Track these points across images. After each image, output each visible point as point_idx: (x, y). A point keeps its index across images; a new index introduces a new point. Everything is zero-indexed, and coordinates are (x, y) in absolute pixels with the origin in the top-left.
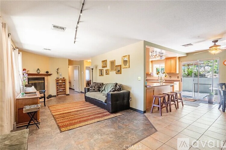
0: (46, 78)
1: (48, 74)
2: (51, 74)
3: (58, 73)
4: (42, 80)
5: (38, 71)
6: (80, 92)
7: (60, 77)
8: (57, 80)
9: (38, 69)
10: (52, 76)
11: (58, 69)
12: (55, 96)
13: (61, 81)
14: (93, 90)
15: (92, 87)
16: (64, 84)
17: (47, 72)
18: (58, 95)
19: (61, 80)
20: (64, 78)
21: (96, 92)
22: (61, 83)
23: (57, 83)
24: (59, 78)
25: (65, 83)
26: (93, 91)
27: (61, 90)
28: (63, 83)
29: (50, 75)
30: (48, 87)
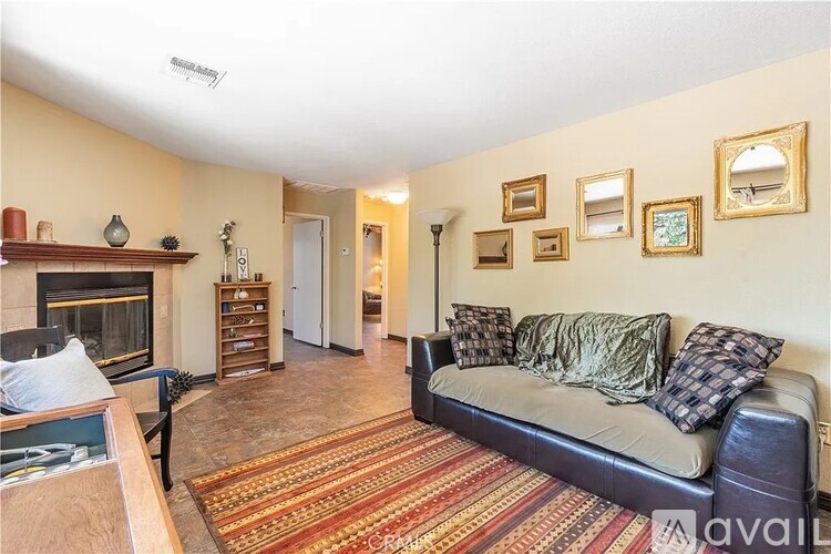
0: (160, 275)
1: (172, 254)
2: (192, 256)
3: (227, 248)
4: (138, 290)
5: (117, 234)
6: (327, 345)
7: (242, 273)
8: (224, 289)
9: (116, 222)
10: (192, 264)
11: (228, 229)
12: (209, 380)
13: (244, 295)
14: (479, 352)
15: (468, 336)
16: (260, 308)
17: (170, 243)
18: (225, 371)
19: (247, 290)
20: (259, 278)
21: (496, 364)
22: (243, 302)
23: (225, 306)
24: (234, 280)
25: (265, 303)
26: (481, 360)
27: (245, 344)
28: (256, 303)
29: (185, 258)
30: (169, 329)
